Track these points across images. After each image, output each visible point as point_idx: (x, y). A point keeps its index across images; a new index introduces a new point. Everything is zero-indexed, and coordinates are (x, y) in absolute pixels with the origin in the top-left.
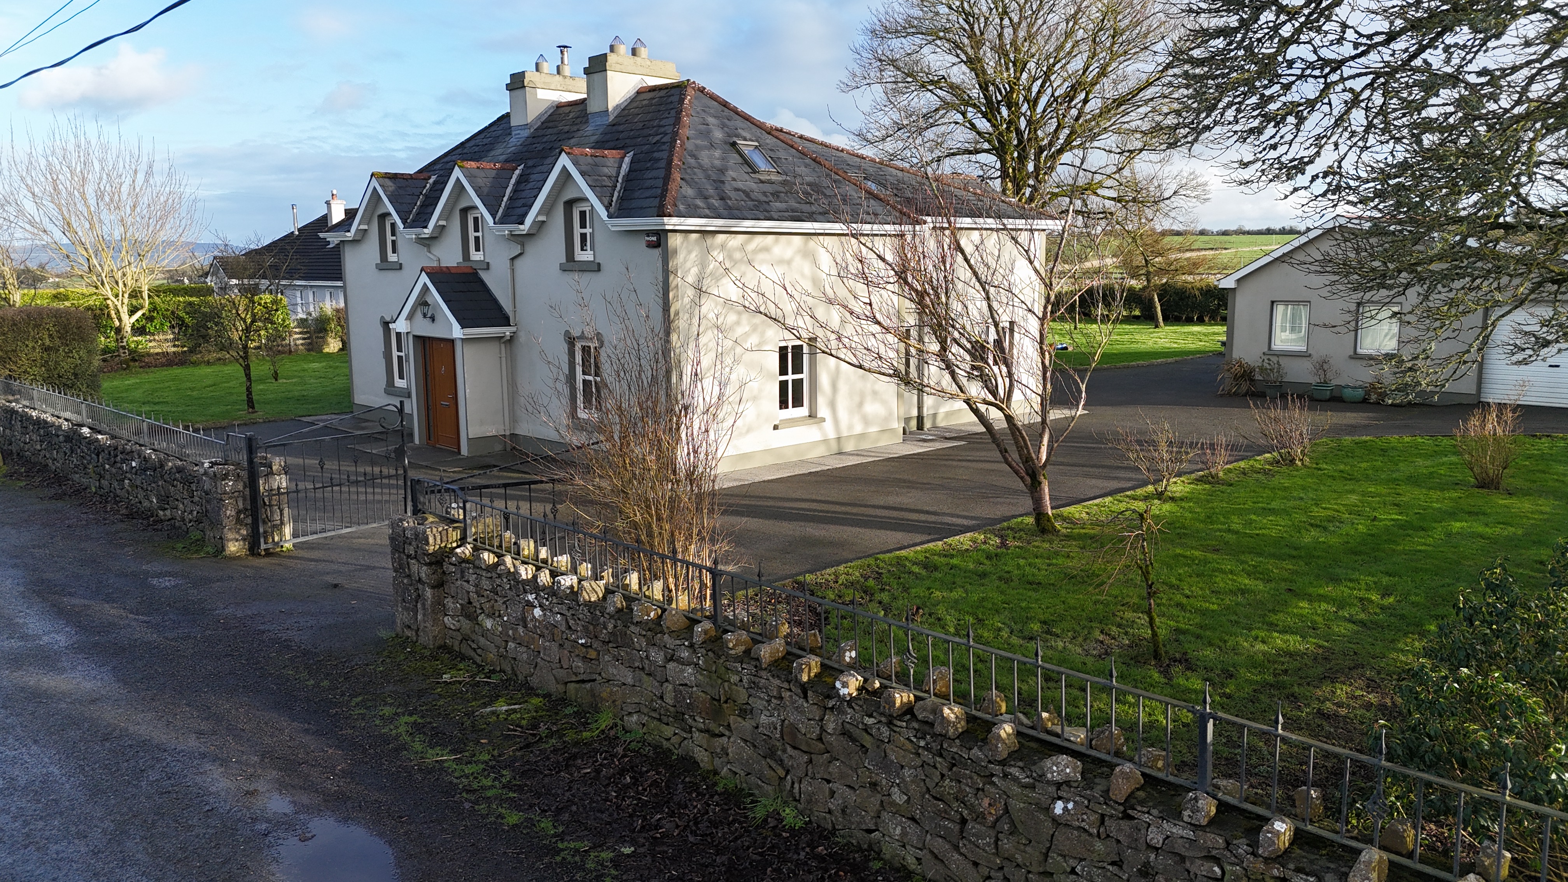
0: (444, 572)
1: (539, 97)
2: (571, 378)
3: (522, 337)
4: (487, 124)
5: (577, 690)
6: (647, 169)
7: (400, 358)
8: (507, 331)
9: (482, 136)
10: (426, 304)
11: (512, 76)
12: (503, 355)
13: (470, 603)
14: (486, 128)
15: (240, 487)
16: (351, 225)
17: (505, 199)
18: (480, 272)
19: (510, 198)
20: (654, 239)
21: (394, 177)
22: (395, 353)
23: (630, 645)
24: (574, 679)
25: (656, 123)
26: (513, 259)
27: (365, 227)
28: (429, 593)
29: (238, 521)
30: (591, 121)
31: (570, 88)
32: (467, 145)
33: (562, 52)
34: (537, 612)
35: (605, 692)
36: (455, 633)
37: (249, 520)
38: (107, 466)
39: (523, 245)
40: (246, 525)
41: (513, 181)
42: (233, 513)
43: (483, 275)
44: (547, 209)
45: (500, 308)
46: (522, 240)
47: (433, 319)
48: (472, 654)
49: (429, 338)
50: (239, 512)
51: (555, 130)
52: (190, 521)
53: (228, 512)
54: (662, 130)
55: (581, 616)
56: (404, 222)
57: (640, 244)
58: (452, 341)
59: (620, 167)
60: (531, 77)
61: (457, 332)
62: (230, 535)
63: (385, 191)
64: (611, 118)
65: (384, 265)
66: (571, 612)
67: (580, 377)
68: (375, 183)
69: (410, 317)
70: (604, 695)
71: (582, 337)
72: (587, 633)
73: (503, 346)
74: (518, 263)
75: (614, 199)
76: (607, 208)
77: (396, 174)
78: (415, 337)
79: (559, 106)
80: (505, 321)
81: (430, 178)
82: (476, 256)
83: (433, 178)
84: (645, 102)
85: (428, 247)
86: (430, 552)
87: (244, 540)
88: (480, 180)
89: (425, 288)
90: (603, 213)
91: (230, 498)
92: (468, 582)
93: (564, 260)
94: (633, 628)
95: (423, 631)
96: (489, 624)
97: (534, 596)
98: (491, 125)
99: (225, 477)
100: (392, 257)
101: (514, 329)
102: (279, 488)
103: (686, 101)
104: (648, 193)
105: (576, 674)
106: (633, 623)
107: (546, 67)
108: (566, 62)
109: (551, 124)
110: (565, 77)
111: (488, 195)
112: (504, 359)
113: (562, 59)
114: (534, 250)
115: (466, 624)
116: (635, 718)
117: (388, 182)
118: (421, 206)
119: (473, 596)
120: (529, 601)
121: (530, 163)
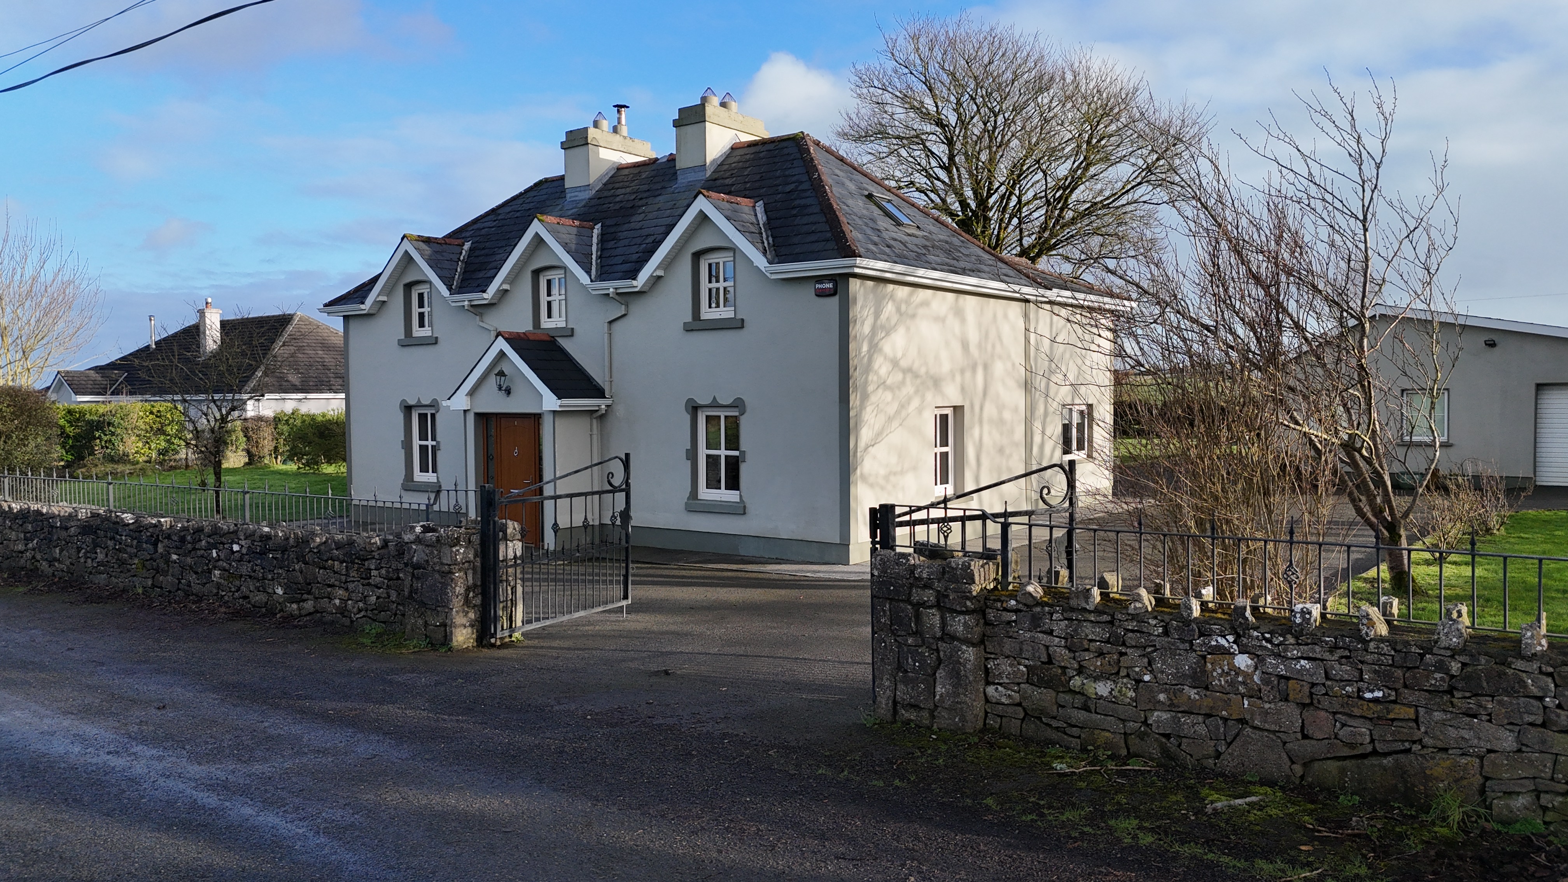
0: (987, 623)
1: (601, 156)
2: (692, 455)
3: (620, 411)
4: (522, 190)
5: (1343, 771)
6: (795, 216)
8: (601, 404)
9: (520, 201)
10: (501, 374)
11: (569, 133)
12: (595, 431)
13: (1050, 661)
14: (521, 194)
16: (365, 297)
17: (594, 257)
18: (559, 339)
19: (599, 257)
20: (831, 285)
21: (428, 241)
22: (416, 443)
23: (1516, 688)
24: (1346, 752)
25: (778, 173)
26: (610, 322)
27: (384, 298)
29: (467, 602)
30: (679, 178)
31: (631, 150)
32: (499, 211)
33: (619, 111)
34: (1243, 661)
35: (1440, 767)
36: (1010, 710)
37: (478, 601)
39: (627, 306)
40: (475, 606)
41: (595, 240)
42: (462, 591)
43: (564, 343)
44: (668, 263)
45: (588, 379)
46: (627, 298)
47: (508, 392)
48: (1055, 736)
49: (497, 414)
50: (468, 589)
51: (628, 190)
52: (360, 611)
54: (794, 179)
55: (1369, 658)
56: (450, 288)
57: (808, 292)
58: (537, 418)
59: (756, 215)
60: (592, 133)
61: (550, 402)
62: (459, 619)
63: (422, 255)
64: (708, 173)
65: (409, 341)
66: (1340, 653)
67: (703, 452)
68: (407, 246)
69: (472, 393)
70: (1438, 771)
71: (715, 405)
72: (1384, 678)
73: (595, 421)
74: (617, 326)
75: (766, 244)
76: (764, 253)
77: (429, 238)
78: (479, 416)
79: (620, 168)
80: (600, 393)
81: (463, 245)
82: (547, 324)
83: (467, 246)
84: (748, 157)
85: (481, 315)
86: (974, 593)
87: (472, 626)
88: (564, 236)
89: (502, 354)
90: (760, 261)
91: (460, 570)
92: (1050, 633)
93: (689, 319)
94: (1520, 664)
96: (1103, 689)
97: (1231, 638)
98: (527, 191)
100: (418, 332)
101: (609, 402)
102: (515, 557)
103: (812, 151)
104: (813, 238)
105: (1352, 746)
106: (1523, 658)
107: (605, 125)
108: (623, 121)
109: (617, 185)
110: (625, 138)
111: (576, 251)
112: (595, 437)
113: (619, 120)
114: (640, 310)
115: (1043, 697)
116: (1520, 802)
117: (423, 246)
118: (465, 272)
119: (1061, 654)
120: (1219, 647)
121: (608, 222)
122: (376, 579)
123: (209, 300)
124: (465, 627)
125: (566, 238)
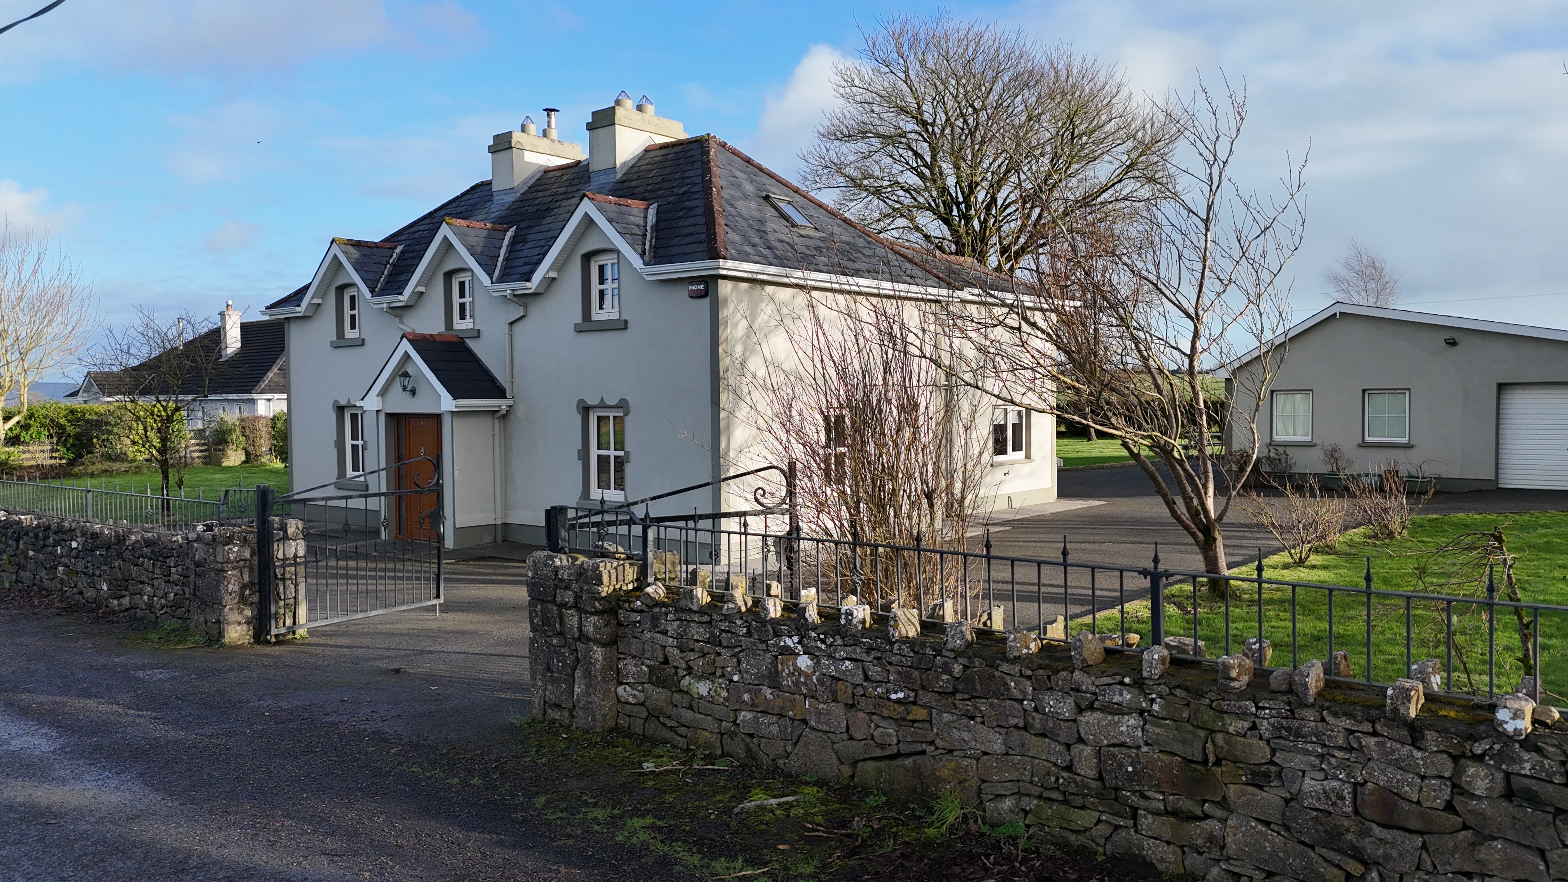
0: (619, 624)
1: (526, 159)
2: (584, 455)
3: (521, 411)
4: (459, 193)
5: (879, 771)
6: (681, 217)
7: (355, 448)
8: (502, 404)
9: (454, 205)
10: (406, 375)
11: (496, 137)
12: (497, 431)
13: (666, 661)
14: (457, 198)
15: (247, 554)
16: (301, 300)
17: (501, 259)
18: (466, 340)
19: (506, 259)
20: (701, 287)
21: (357, 244)
22: (349, 442)
23: (1003, 692)
24: (878, 753)
25: (678, 175)
26: (511, 324)
27: (319, 301)
28: (598, 653)
29: (243, 600)
30: (593, 179)
31: (559, 153)
32: (436, 215)
33: (548, 115)
34: (804, 662)
35: (946, 768)
36: (635, 709)
37: (256, 598)
38: (31, 553)
39: (526, 307)
40: (252, 603)
41: (506, 242)
42: (237, 588)
43: (472, 344)
44: (560, 265)
45: (492, 380)
46: (525, 299)
47: (413, 392)
48: (669, 735)
49: (405, 415)
50: (243, 587)
51: (548, 192)
52: (163, 607)
53: (231, 587)
54: (689, 181)
55: (894, 659)
56: (372, 291)
57: (681, 294)
58: (438, 417)
59: (646, 217)
60: (518, 137)
61: (447, 403)
62: (234, 616)
63: (348, 259)
64: (619, 176)
65: (341, 343)
66: (874, 654)
67: (594, 452)
68: (336, 250)
69: (383, 393)
70: (945, 773)
71: (602, 406)
72: (905, 681)
73: (496, 421)
74: (517, 327)
75: (647, 247)
76: (642, 255)
77: (359, 241)
78: (388, 415)
79: (547, 171)
80: (501, 393)
81: (396, 247)
82: (459, 325)
83: (399, 249)
84: (657, 159)
85: (401, 317)
86: (603, 594)
87: (248, 623)
88: (471, 239)
89: (407, 357)
90: (637, 262)
91: (234, 568)
92: (665, 633)
93: (579, 320)
94: (1005, 667)
95: (584, 709)
96: (703, 688)
97: (796, 639)
98: (463, 195)
99: (229, 540)
100: (350, 334)
101: (510, 402)
102: (295, 556)
103: (712, 153)
104: (690, 239)
105: (882, 746)
106: (1008, 661)
107: (532, 128)
108: (553, 125)
109: (540, 188)
110: (553, 141)
111: (482, 254)
112: (497, 437)
113: (549, 123)
114: (538, 312)
115: (658, 695)
116: (1008, 804)
117: (351, 250)
118: (390, 275)
119: (674, 653)
120: (787, 647)
121: (523, 225)
122: (175, 577)
123: (230, 303)
124: (240, 624)
125: (473, 241)
